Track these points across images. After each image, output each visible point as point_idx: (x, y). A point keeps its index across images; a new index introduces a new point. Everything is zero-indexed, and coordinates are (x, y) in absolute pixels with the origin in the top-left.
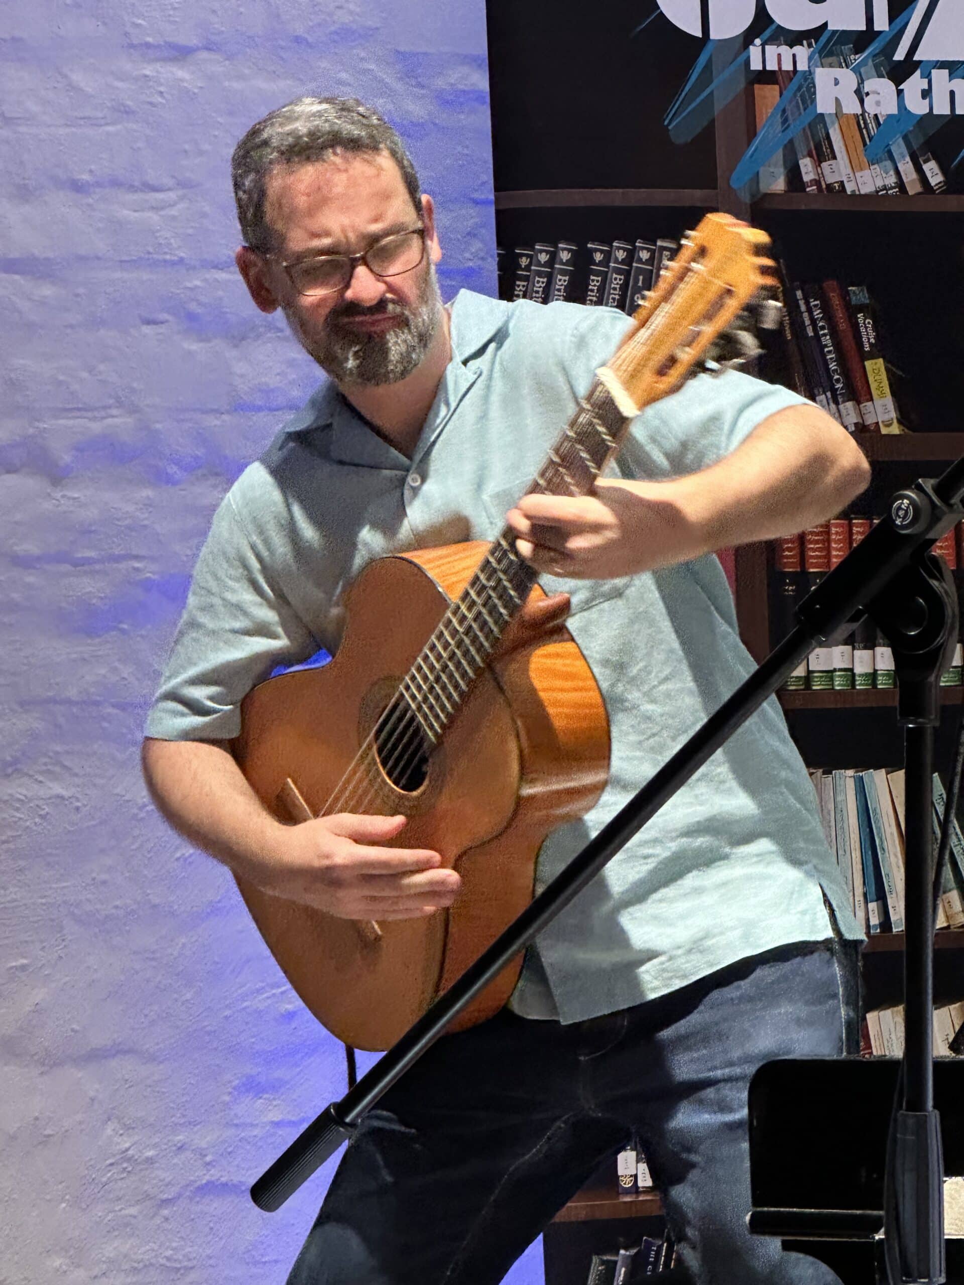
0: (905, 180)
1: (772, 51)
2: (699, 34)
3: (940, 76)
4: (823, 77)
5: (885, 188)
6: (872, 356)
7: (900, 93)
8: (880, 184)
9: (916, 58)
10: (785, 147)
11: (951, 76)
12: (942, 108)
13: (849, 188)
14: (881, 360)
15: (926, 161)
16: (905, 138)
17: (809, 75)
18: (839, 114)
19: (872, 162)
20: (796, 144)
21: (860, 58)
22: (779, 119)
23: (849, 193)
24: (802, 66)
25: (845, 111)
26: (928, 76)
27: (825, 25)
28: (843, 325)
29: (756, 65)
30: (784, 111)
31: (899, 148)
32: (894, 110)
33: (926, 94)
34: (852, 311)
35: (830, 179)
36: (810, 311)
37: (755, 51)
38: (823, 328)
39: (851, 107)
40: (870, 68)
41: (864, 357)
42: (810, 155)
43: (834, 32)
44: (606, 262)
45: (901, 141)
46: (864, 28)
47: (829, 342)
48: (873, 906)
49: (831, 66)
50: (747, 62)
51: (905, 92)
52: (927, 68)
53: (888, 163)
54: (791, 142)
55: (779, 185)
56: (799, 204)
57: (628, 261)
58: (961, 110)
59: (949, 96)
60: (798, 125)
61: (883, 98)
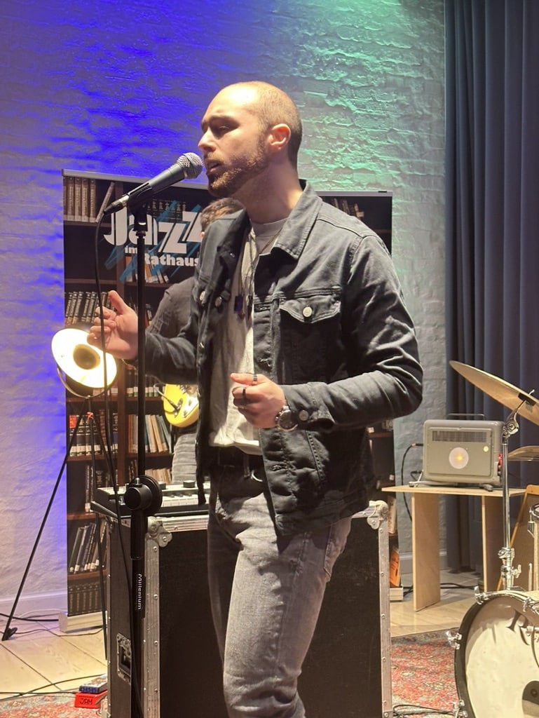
0: (160, 280)
1: (130, 248)
2: (113, 244)
3: (168, 256)
7: (159, 259)
8: (154, 280)
11: (171, 257)
12: (169, 264)
13: (147, 281)
15: (165, 276)
16: (160, 270)
19: (152, 275)
22: (131, 265)
25: (146, 263)
26: (165, 256)
29: (126, 252)
30: (133, 263)
31: (159, 272)
32: (158, 263)
33: (165, 260)
37: (126, 249)
39: (148, 262)
40: (152, 254)
44: (90, 297)
46: (151, 244)
50: (124, 251)
51: (161, 259)
52: (166, 254)
53: (156, 276)
55: (131, 280)
56: (135, 285)
57: (95, 297)
58: (173, 264)
59: (170, 261)
60: (136, 266)
61: (155, 261)
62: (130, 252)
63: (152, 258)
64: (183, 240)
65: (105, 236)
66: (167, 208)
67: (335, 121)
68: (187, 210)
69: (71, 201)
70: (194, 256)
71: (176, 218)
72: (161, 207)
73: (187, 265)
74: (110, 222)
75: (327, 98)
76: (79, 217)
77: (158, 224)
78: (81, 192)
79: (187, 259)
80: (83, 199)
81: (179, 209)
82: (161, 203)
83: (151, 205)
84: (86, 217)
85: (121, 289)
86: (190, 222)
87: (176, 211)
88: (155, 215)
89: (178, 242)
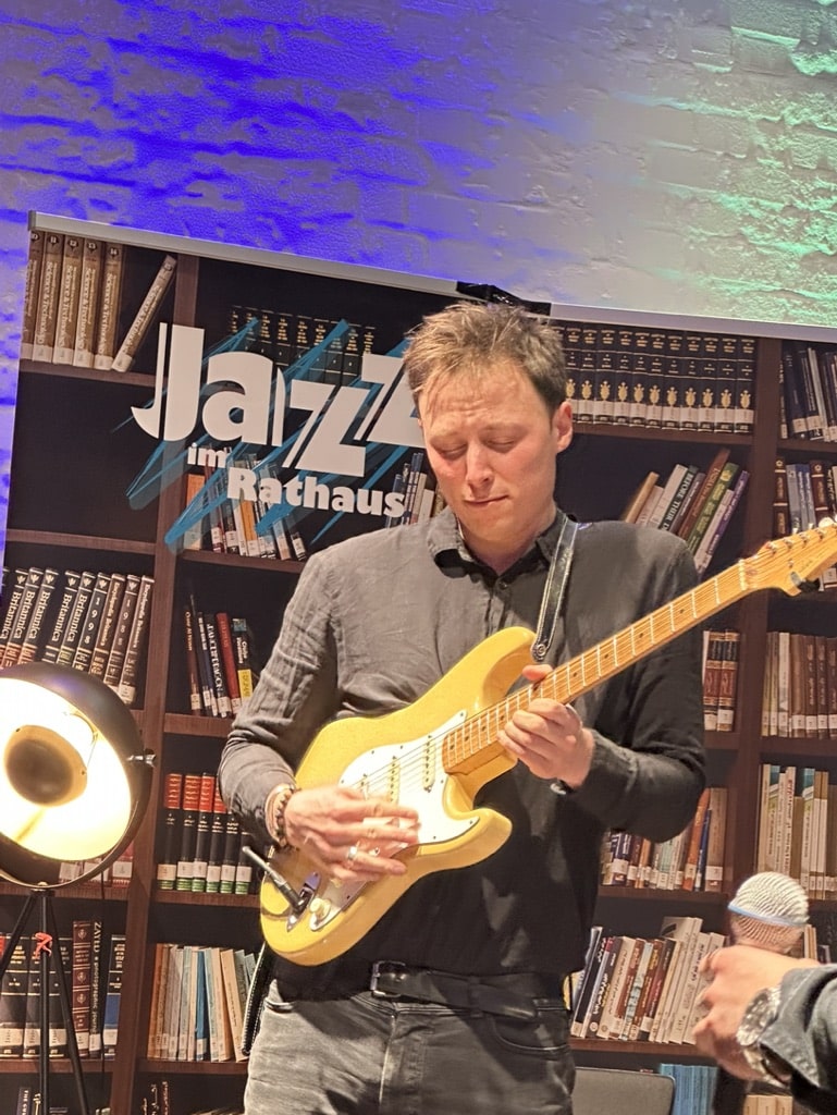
0: (280, 550)
2: (157, 436)
4: (234, 473)
5: (266, 553)
6: (243, 667)
7: (284, 489)
8: (263, 550)
9: (297, 467)
10: (204, 519)
11: (318, 483)
12: (309, 503)
13: (242, 551)
14: (249, 671)
15: (296, 538)
16: (284, 521)
17: (225, 472)
18: (241, 500)
19: (259, 535)
20: (211, 517)
21: (260, 463)
22: (202, 499)
23: (241, 554)
24: (222, 465)
25: (246, 498)
27: (240, 438)
28: (226, 644)
30: (206, 494)
31: (278, 527)
34: (233, 635)
35: (230, 544)
36: (206, 632)
37: (192, 451)
38: (213, 645)
39: (250, 496)
41: (238, 667)
42: (219, 526)
43: (245, 444)
44: (76, 586)
45: (280, 522)
46: (265, 443)
47: (216, 655)
48: (201, 1042)
49: (240, 467)
51: (288, 491)
53: (270, 537)
54: (208, 515)
55: (197, 545)
56: (208, 559)
57: (92, 586)
58: (323, 505)
59: (314, 496)
60: (214, 504)
61: (272, 492)
62: (201, 463)
63: (263, 483)
64: (358, 437)
65: (133, 409)
66: (319, 340)
67: (813, 118)
68: (374, 351)
69: (46, 303)
70: (385, 486)
71: (343, 372)
72: (302, 338)
73: (363, 509)
74: (154, 373)
75: (797, 50)
76: (68, 351)
77: (288, 381)
78: (79, 277)
79: (363, 493)
80: (84, 302)
81: (352, 346)
82: (302, 327)
83: (273, 329)
84: (86, 354)
85: (167, 570)
86: (383, 385)
87: (344, 350)
88: (284, 358)
89: (342, 443)
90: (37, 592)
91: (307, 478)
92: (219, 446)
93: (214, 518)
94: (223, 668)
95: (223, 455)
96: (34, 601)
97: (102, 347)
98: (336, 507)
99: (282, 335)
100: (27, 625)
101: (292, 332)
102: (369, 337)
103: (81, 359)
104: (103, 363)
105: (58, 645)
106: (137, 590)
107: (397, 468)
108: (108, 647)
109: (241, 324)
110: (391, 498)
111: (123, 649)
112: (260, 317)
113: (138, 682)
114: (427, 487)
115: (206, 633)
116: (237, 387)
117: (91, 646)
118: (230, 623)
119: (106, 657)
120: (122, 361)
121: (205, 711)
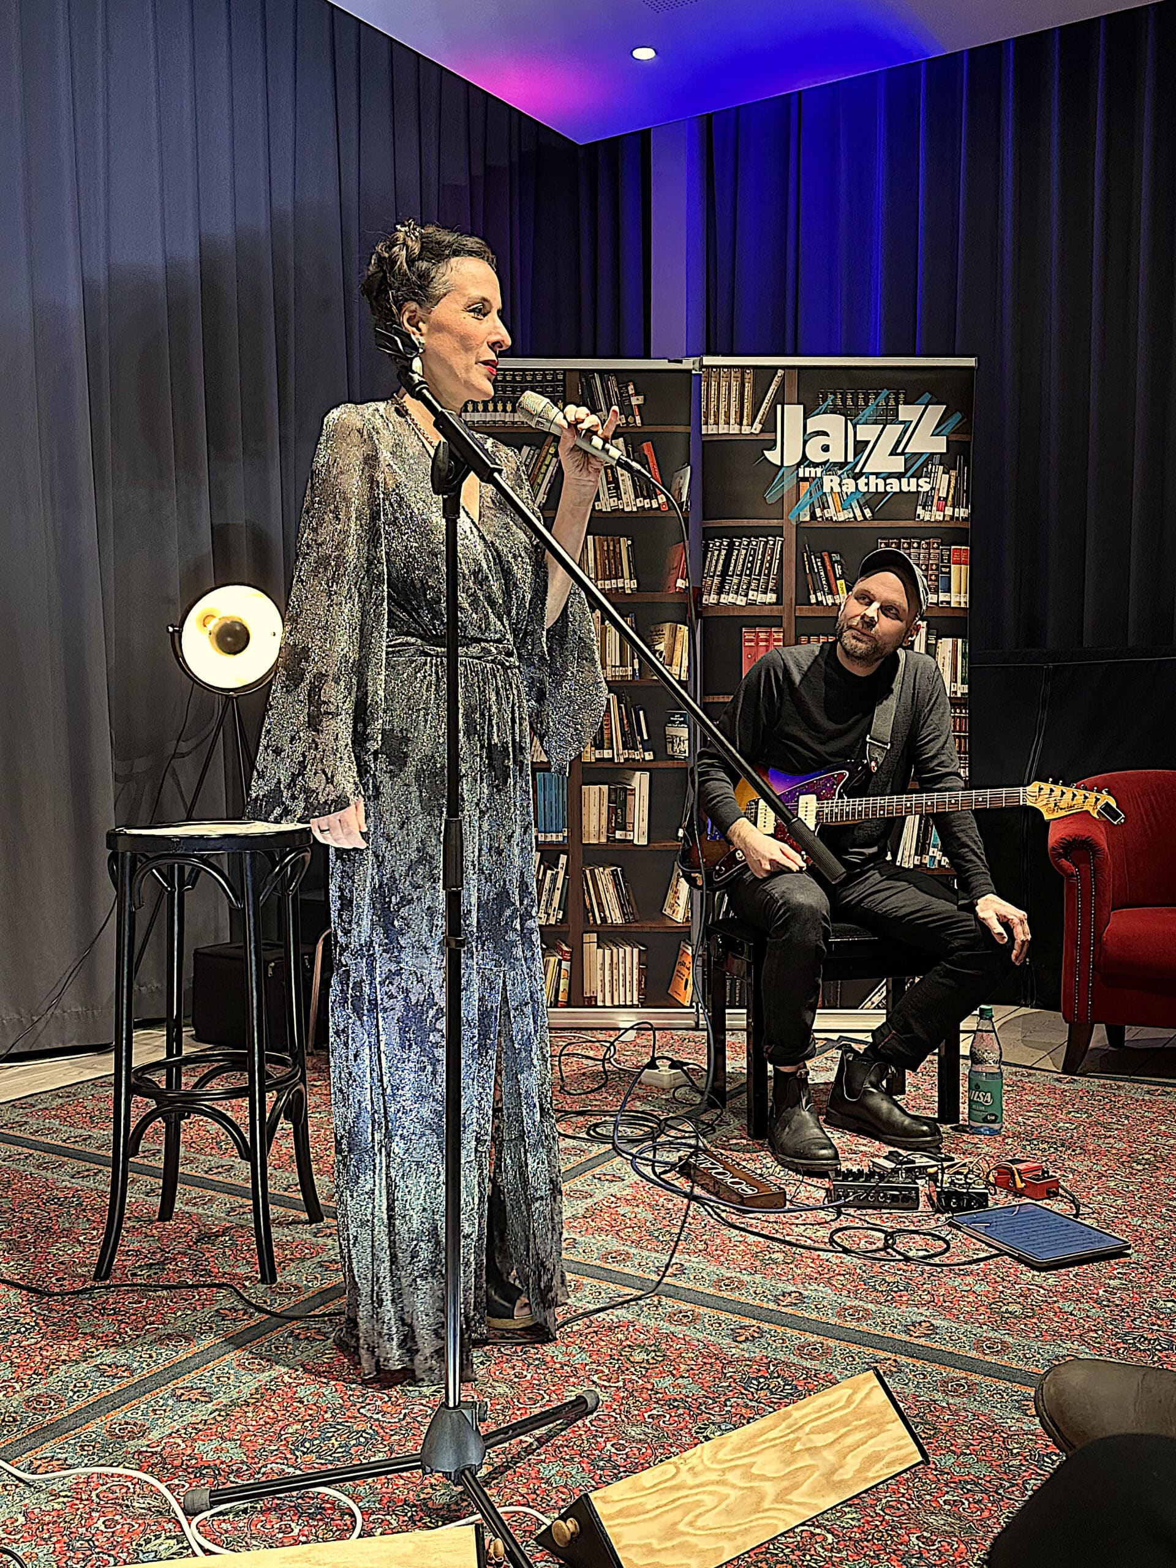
0: (857, 516)
2: (779, 464)
4: (826, 479)
5: (848, 518)
7: (856, 484)
9: (863, 471)
12: (872, 489)
13: (834, 519)
14: (842, 580)
15: (865, 509)
17: (821, 478)
19: (844, 509)
21: (842, 472)
22: (809, 494)
24: (819, 475)
25: (834, 491)
27: (828, 460)
28: (829, 567)
30: (811, 491)
31: (855, 504)
34: (832, 564)
35: (827, 516)
37: (801, 470)
38: (821, 568)
39: (837, 489)
41: (837, 579)
42: (820, 507)
43: (832, 462)
44: (740, 545)
46: (844, 461)
47: (823, 574)
49: (830, 475)
51: (859, 484)
53: (850, 510)
56: (814, 524)
57: (748, 545)
58: (881, 489)
59: (876, 485)
60: (816, 496)
61: (849, 485)
62: (807, 475)
63: (844, 482)
64: (899, 450)
65: (766, 452)
66: (871, 402)
68: (905, 403)
69: (713, 404)
70: (917, 475)
71: (888, 417)
72: (861, 402)
73: (905, 489)
74: (775, 431)
76: (727, 426)
77: (855, 427)
78: (730, 385)
79: (904, 481)
80: (733, 398)
81: (892, 402)
82: (861, 396)
83: (844, 400)
84: (737, 427)
85: (790, 534)
86: (911, 422)
87: (887, 405)
88: (850, 415)
89: (891, 454)
90: (720, 551)
91: (871, 477)
92: (816, 465)
93: (816, 504)
94: (827, 580)
95: (819, 470)
96: (718, 555)
97: (745, 422)
98: (888, 489)
99: (849, 402)
100: (716, 566)
101: (855, 400)
102: (902, 396)
103: (734, 429)
104: (746, 430)
105: (732, 576)
106: (774, 545)
107: (925, 464)
108: (759, 575)
109: (824, 400)
110: (921, 481)
111: (768, 575)
112: (835, 395)
113: (778, 591)
114: (944, 473)
115: (817, 563)
116: (825, 434)
117: (750, 575)
118: (830, 558)
119: (759, 580)
120: (757, 427)
121: (819, 603)
